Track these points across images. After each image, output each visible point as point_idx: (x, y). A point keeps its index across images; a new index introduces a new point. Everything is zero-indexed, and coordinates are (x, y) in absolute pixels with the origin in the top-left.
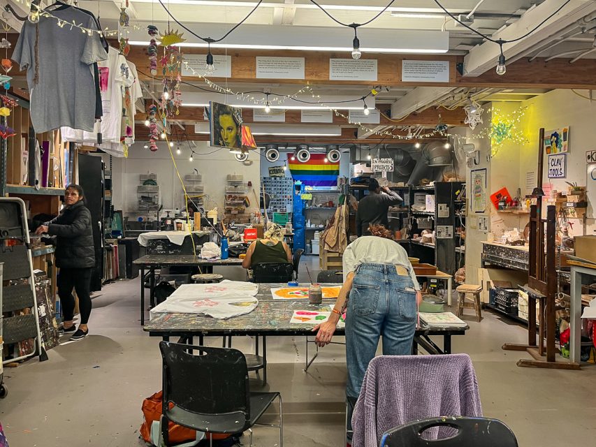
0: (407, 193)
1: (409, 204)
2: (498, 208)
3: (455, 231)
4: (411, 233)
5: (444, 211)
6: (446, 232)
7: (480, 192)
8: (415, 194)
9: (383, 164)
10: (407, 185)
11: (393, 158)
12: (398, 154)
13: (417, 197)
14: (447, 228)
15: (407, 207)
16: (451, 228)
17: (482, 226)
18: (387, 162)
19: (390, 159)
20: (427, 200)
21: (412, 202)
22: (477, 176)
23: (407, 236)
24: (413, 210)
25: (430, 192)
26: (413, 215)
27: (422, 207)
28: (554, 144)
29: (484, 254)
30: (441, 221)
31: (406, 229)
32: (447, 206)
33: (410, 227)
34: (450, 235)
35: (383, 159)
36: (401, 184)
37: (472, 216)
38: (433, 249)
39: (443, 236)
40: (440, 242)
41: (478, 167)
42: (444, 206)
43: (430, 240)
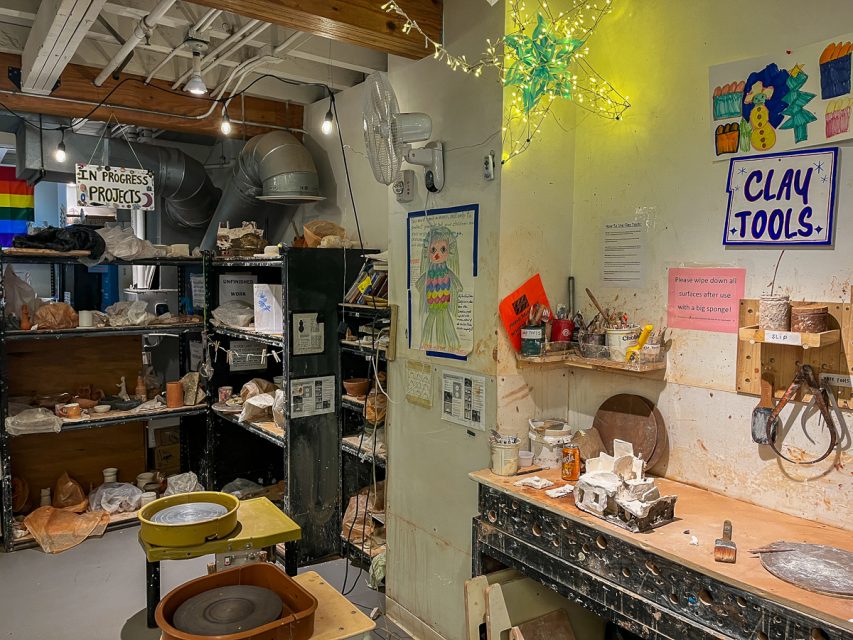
0: (198, 272)
1: (204, 305)
2: (520, 346)
3: (341, 391)
4: (212, 387)
5: (311, 337)
6: (318, 397)
7: (447, 286)
8: (222, 278)
9: (119, 185)
10: (197, 252)
11: (153, 170)
12: (168, 161)
13: (228, 285)
14: (318, 383)
15: (200, 312)
16: (329, 383)
17: (459, 404)
18: (130, 179)
19: (141, 172)
20: (257, 299)
21: (213, 301)
22: (434, 234)
23: (202, 395)
24: (217, 324)
25: (268, 275)
26: (216, 337)
27: (243, 318)
28: (761, 114)
29: (487, 529)
30: (304, 367)
31: (196, 376)
32: (319, 320)
33: (208, 370)
34: (326, 405)
35: (116, 170)
36: (180, 250)
37: (415, 365)
38: (280, 450)
39: (308, 409)
40: (299, 428)
41: (437, 201)
42: (309, 319)
43: (267, 414)
